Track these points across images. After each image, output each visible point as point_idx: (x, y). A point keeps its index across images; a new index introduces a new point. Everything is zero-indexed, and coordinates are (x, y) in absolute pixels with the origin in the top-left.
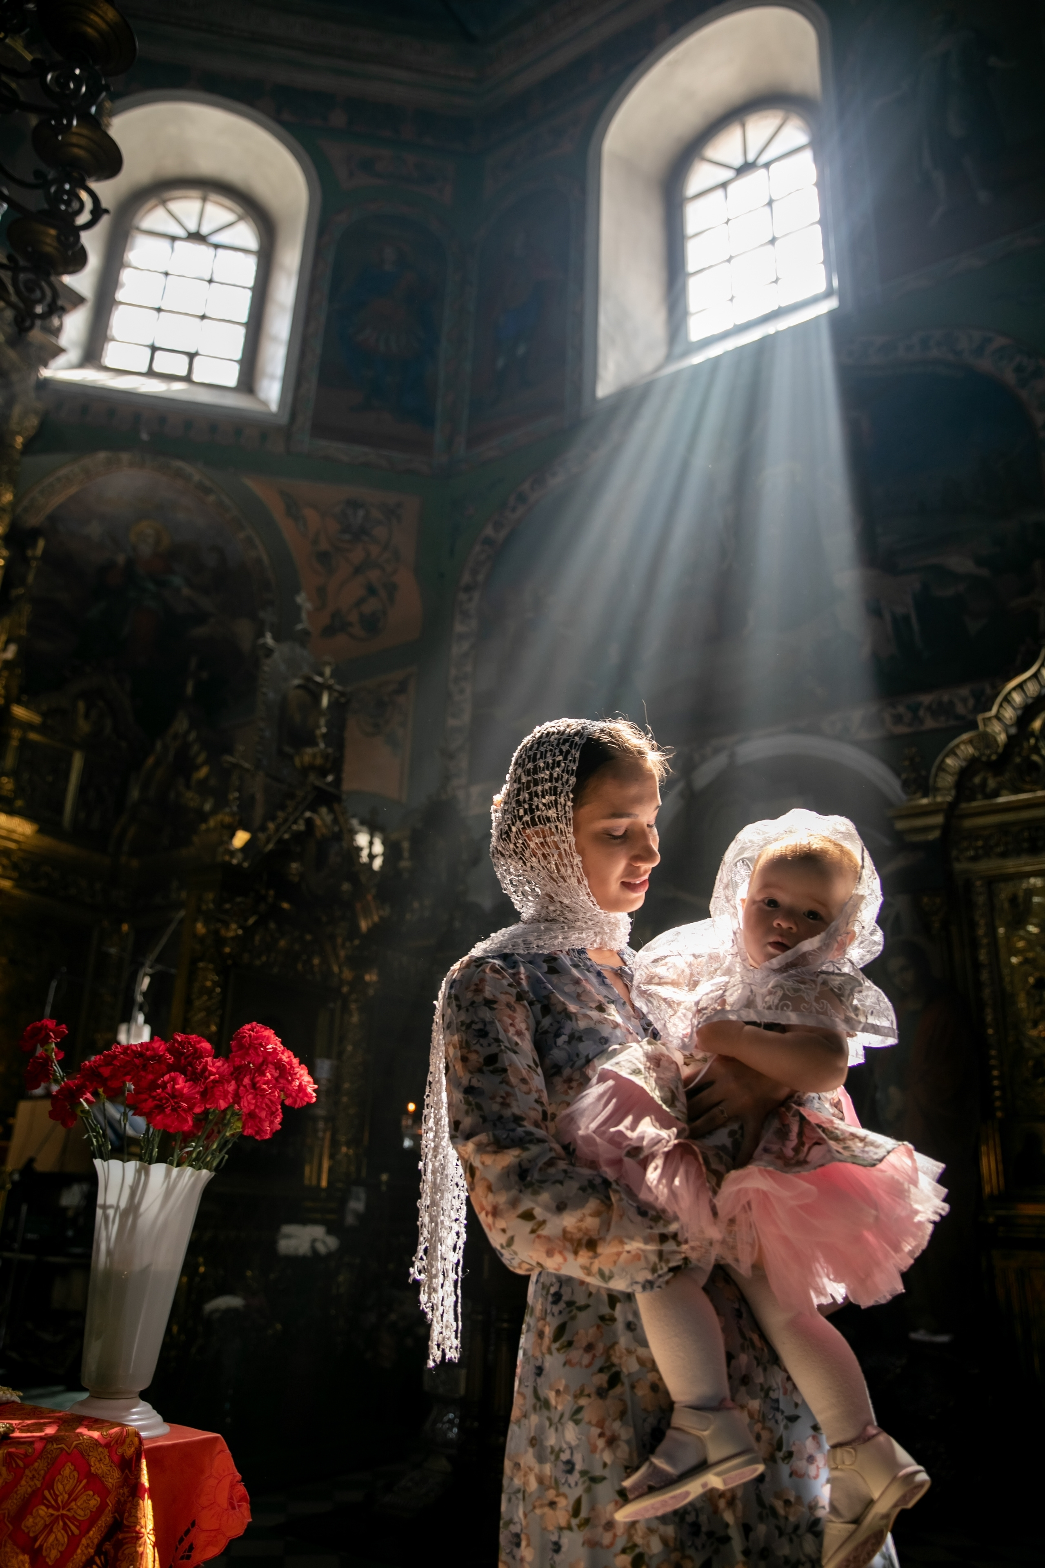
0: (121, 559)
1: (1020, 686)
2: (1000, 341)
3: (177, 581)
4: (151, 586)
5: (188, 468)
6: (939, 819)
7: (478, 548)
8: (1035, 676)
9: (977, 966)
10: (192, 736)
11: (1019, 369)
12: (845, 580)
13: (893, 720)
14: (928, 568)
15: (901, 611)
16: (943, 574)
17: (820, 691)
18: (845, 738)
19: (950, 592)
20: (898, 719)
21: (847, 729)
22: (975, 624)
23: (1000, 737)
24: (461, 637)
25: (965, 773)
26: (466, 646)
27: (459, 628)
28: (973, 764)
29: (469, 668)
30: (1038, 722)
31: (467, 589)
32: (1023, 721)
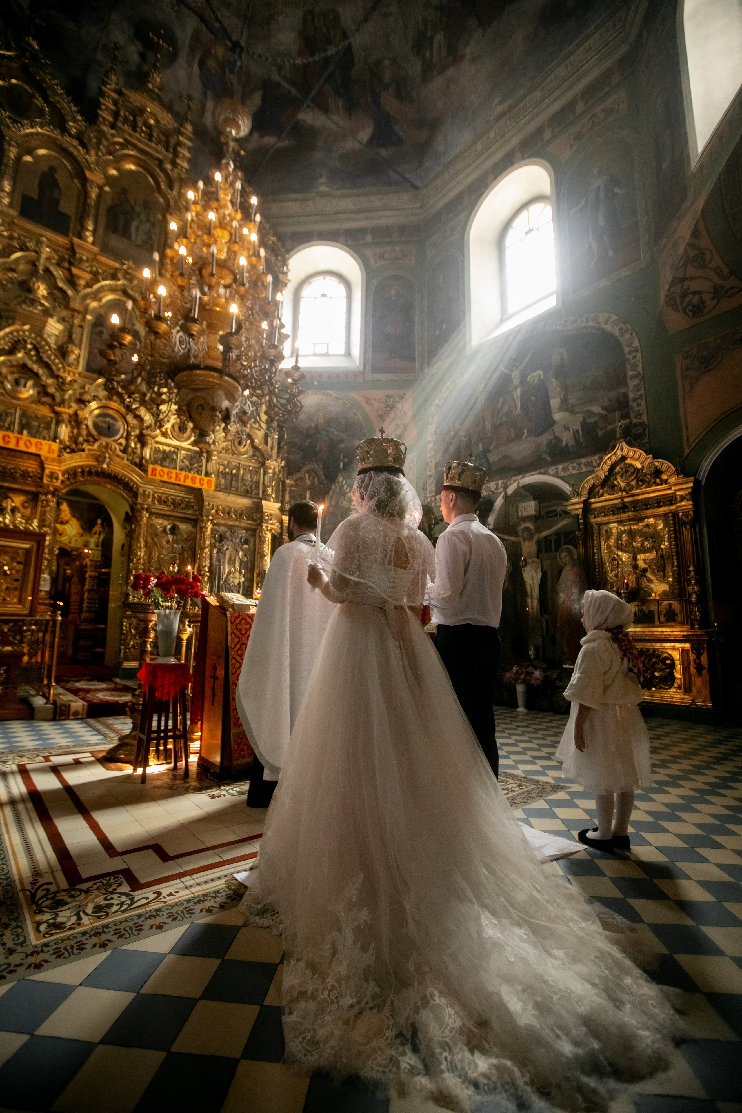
0: (313, 425)
1: (610, 458)
2: (614, 318)
3: (333, 430)
4: (324, 432)
5: (331, 392)
6: (582, 506)
8: (615, 454)
9: (594, 554)
10: (344, 482)
11: (620, 329)
12: (557, 416)
13: (572, 468)
14: (586, 411)
15: (575, 427)
16: (591, 413)
17: (548, 459)
18: (556, 475)
19: (592, 420)
20: (574, 468)
21: (557, 472)
22: (600, 433)
23: (602, 476)
24: (430, 442)
25: (591, 489)
26: (432, 445)
27: (429, 439)
28: (594, 486)
29: (433, 453)
30: (617, 470)
31: (431, 424)
32: (611, 470)
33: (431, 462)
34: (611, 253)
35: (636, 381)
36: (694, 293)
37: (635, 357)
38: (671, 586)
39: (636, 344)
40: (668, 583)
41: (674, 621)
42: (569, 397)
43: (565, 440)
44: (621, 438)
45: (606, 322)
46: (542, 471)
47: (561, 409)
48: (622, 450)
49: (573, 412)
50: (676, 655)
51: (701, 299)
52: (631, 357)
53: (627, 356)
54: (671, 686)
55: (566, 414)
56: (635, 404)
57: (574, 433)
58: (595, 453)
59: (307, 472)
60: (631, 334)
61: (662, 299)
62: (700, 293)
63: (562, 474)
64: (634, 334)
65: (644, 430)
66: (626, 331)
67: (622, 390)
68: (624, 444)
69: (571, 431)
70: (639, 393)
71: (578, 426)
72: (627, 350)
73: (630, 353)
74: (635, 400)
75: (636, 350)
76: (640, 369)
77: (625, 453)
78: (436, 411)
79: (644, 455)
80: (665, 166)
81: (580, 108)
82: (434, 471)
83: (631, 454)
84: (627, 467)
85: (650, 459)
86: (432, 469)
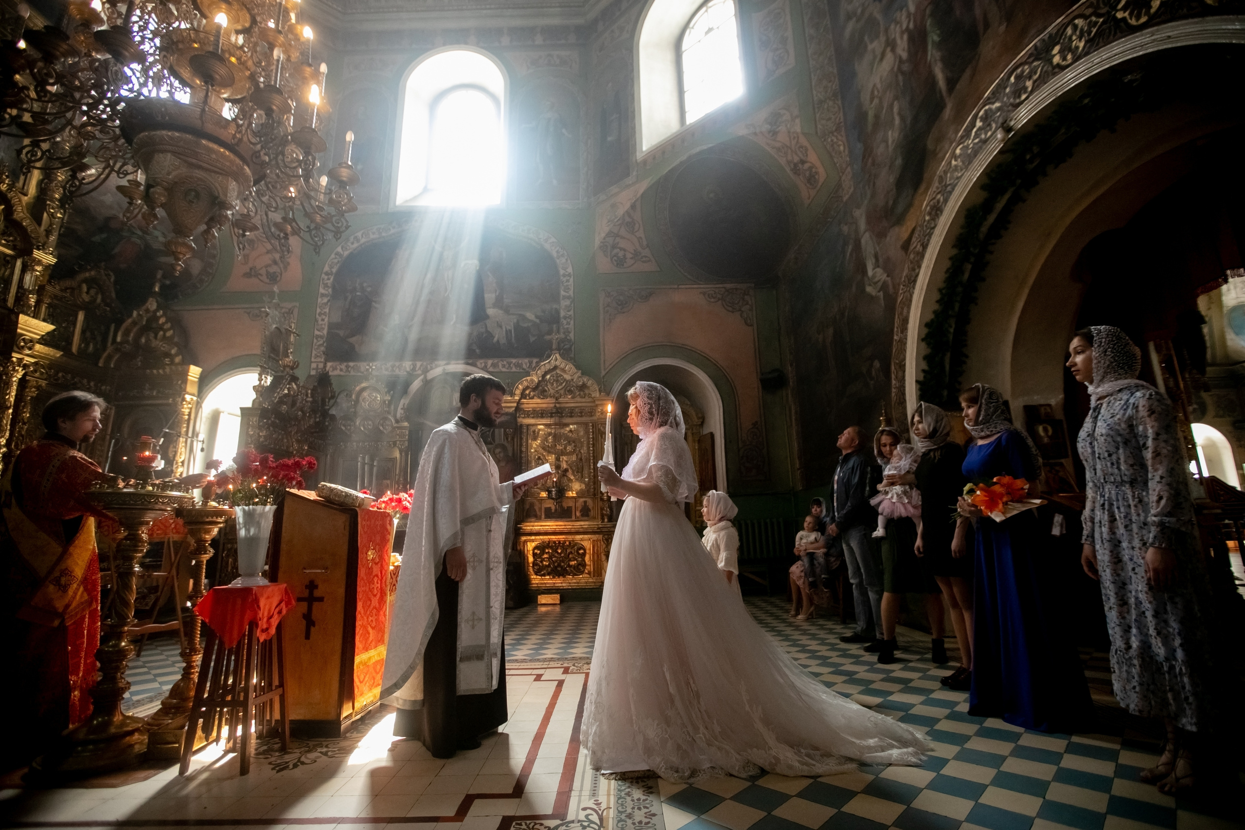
1: (544, 365)
2: (553, 240)
6: (515, 405)
7: (333, 256)
8: (549, 362)
9: (521, 452)
10: (160, 313)
11: (558, 252)
12: (491, 311)
13: (501, 366)
14: (520, 315)
15: (508, 328)
16: (524, 318)
17: (477, 351)
19: (526, 325)
20: (504, 366)
21: (486, 366)
23: (536, 380)
24: (323, 295)
25: (524, 390)
26: (325, 300)
27: (322, 291)
28: (527, 388)
29: (327, 310)
30: (548, 377)
31: (327, 274)
32: (544, 376)
33: (323, 320)
34: (555, 182)
35: (568, 302)
36: (621, 249)
37: (568, 281)
38: (587, 485)
39: (570, 270)
40: (584, 483)
41: (588, 516)
42: (504, 297)
43: (496, 336)
44: (556, 349)
45: (546, 241)
47: (495, 306)
48: (556, 360)
49: (507, 311)
50: (587, 545)
51: (624, 256)
52: (565, 279)
53: (561, 278)
54: (582, 573)
55: (500, 312)
56: (565, 322)
57: (507, 334)
58: (526, 356)
59: (85, 281)
60: (566, 260)
61: (597, 242)
62: (624, 250)
63: (491, 369)
64: (569, 261)
65: (571, 346)
66: (563, 255)
67: (555, 306)
68: (557, 355)
69: (504, 329)
70: (569, 313)
71: (511, 327)
72: (562, 272)
73: (564, 276)
74: (565, 318)
75: (569, 275)
76: (571, 293)
77: (558, 363)
78: (336, 261)
79: (574, 370)
80: (609, 139)
81: (539, 40)
82: (325, 332)
83: (562, 366)
84: (557, 377)
85: (579, 374)
86: (323, 329)
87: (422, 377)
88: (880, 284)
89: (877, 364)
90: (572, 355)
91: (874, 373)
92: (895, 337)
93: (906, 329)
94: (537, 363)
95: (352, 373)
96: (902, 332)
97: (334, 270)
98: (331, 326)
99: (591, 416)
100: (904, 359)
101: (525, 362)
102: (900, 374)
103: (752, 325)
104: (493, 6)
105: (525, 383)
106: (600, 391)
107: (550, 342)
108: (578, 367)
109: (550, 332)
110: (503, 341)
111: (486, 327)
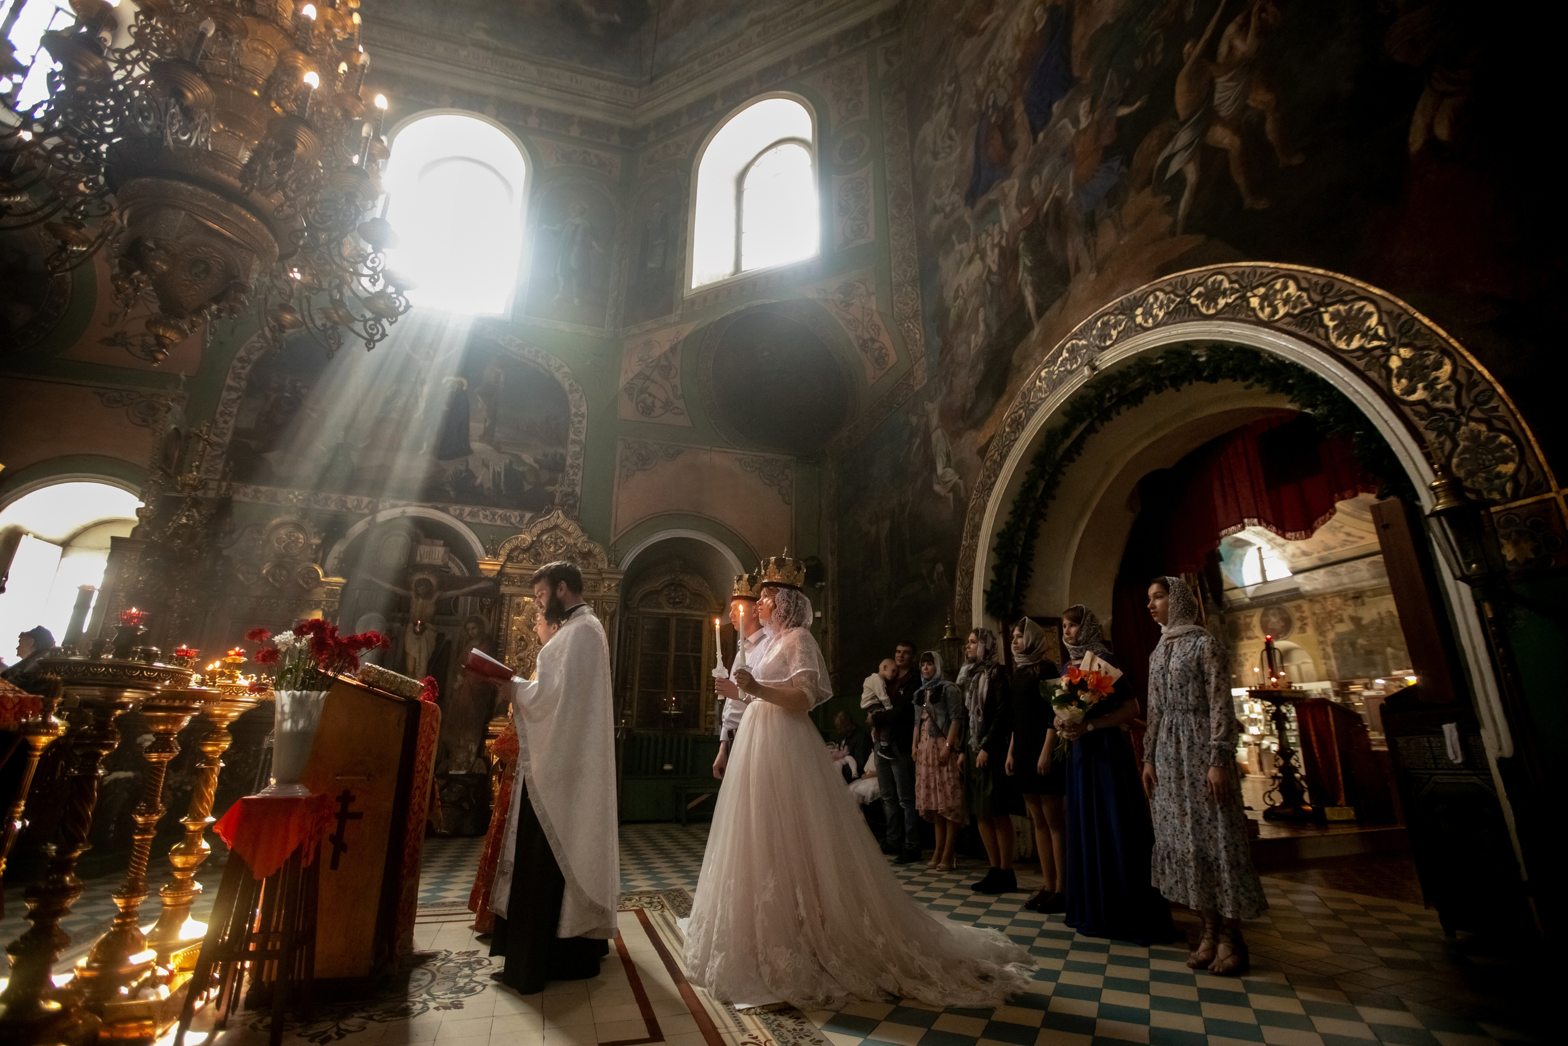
2: (566, 369)
8: (549, 519)
11: (571, 385)
12: (476, 445)
13: (483, 516)
14: (514, 455)
15: (497, 469)
16: (519, 460)
17: (452, 493)
18: (460, 517)
19: (521, 469)
20: (486, 517)
21: (461, 514)
22: (527, 487)
23: (529, 539)
24: (231, 388)
25: (512, 551)
26: (234, 395)
27: (229, 381)
28: (517, 548)
29: (235, 410)
30: (544, 537)
31: (241, 360)
32: (539, 536)
33: (226, 422)
34: (576, 301)
35: (577, 448)
36: (650, 395)
37: (580, 422)
39: (584, 409)
42: (497, 429)
43: (481, 477)
44: (558, 504)
45: (558, 369)
46: (440, 506)
48: (557, 517)
49: (497, 448)
51: (653, 403)
53: (573, 417)
55: (489, 448)
56: (571, 472)
57: (494, 476)
58: (516, 508)
60: (581, 397)
61: (622, 382)
62: (654, 397)
63: (468, 519)
64: (584, 398)
65: (576, 502)
66: (576, 391)
67: (561, 450)
68: (559, 512)
69: (491, 470)
70: (578, 462)
71: (500, 467)
72: (573, 410)
73: (576, 415)
74: (572, 467)
75: (582, 416)
76: (583, 437)
77: (559, 522)
78: (258, 345)
79: (579, 532)
80: (650, 265)
81: (575, 131)
82: (227, 439)
83: (564, 526)
84: (556, 539)
85: (585, 538)
86: (225, 434)
87: (369, 518)
88: (950, 485)
89: (940, 568)
90: (576, 514)
91: (935, 577)
92: (964, 543)
93: (978, 536)
94: (531, 518)
95: (263, 500)
96: (972, 538)
97: (254, 357)
98: (237, 432)
99: (595, 591)
100: (973, 566)
101: (514, 515)
102: (966, 581)
103: (790, 504)
104: (523, 79)
105: (515, 543)
106: (609, 563)
107: (552, 495)
108: (583, 530)
109: (553, 482)
110: (489, 485)
111: (467, 466)
